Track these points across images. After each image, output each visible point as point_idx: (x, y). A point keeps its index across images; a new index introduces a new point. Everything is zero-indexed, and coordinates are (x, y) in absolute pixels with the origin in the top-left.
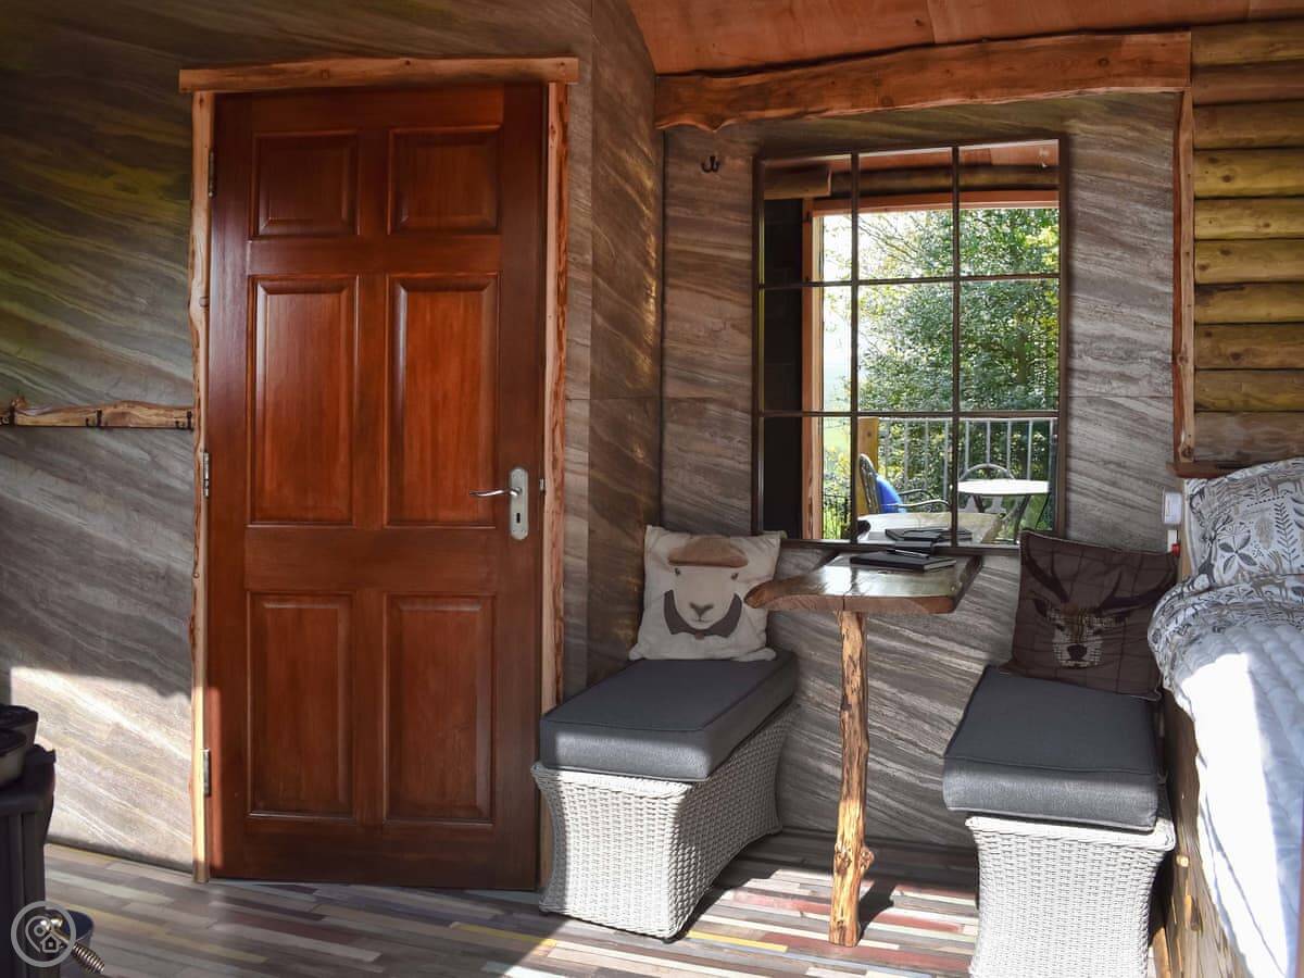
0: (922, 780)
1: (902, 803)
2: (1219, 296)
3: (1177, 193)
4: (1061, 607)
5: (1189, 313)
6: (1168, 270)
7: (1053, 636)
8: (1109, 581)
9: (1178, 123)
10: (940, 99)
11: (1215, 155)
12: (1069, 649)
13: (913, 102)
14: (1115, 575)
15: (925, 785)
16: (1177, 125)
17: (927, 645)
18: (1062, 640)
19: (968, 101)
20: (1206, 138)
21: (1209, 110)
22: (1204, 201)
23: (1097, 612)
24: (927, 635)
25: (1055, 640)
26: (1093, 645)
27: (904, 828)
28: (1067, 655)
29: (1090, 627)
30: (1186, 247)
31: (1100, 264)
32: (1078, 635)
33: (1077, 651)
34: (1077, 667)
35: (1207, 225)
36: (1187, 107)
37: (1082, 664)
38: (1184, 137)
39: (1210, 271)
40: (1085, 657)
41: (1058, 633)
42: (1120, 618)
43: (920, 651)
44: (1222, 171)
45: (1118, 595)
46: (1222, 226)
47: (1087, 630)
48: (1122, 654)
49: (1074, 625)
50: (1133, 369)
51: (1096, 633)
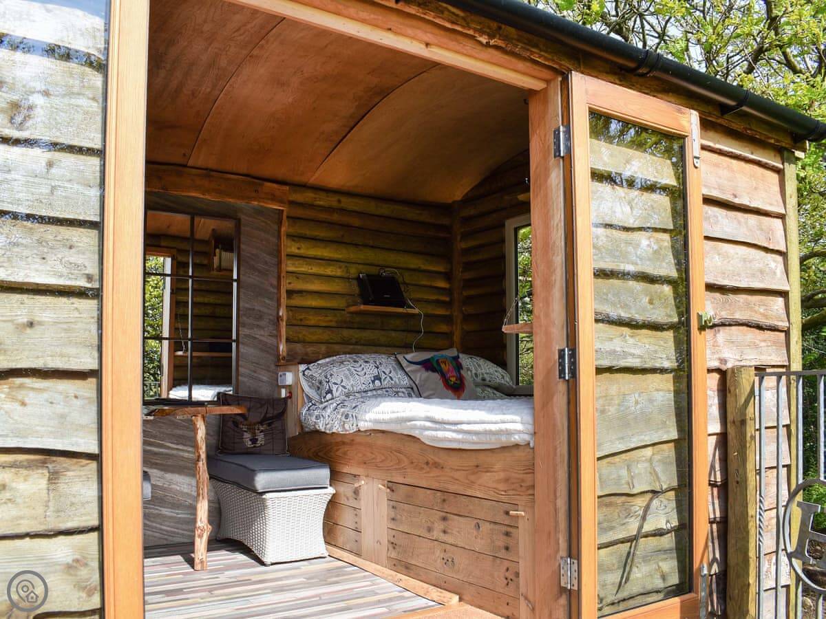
0: (178, 514)
1: (168, 526)
2: (295, 295)
3: (279, 251)
4: (245, 423)
5: (284, 301)
6: (275, 282)
7: (243, 435)
8: (263, 410)
9: (281, 222)
10: (189, 192)
11: (295, 238)
12: (251, 440)
13: (177, 191)
14: (266, 406)
15: (179, 516)
16: (280, 223)
17: (177, 449)
18: (247, 436)
19: (202, 196)
20: (291, 230)
21: (293, 219)
22: (291, 256)
23: (261, 423)
24: (178, 444)
25: (245, 437)
26: (261, 438)
27: (170, 538)
28: (250, 443)
29: (258, 429)
30: (283, 274)
31: (249, 277)
32: (254, 434)
33: (254, 441)
34: (254, 447)
35: (290, 266)
36: (285, 217)
37: (257, 445)
38: (283, 229)
39: (292, 285)
40: (258, 442)
41: (245, 433)
42: (269, 425)
43: (174, 452)
44: (297, 245)
45: (268, 415)
46: (296, 267)
47: (256, 431)
48: (273, 439)
49: (251, 429)
50: (262, 323)
51: (261, 432)
